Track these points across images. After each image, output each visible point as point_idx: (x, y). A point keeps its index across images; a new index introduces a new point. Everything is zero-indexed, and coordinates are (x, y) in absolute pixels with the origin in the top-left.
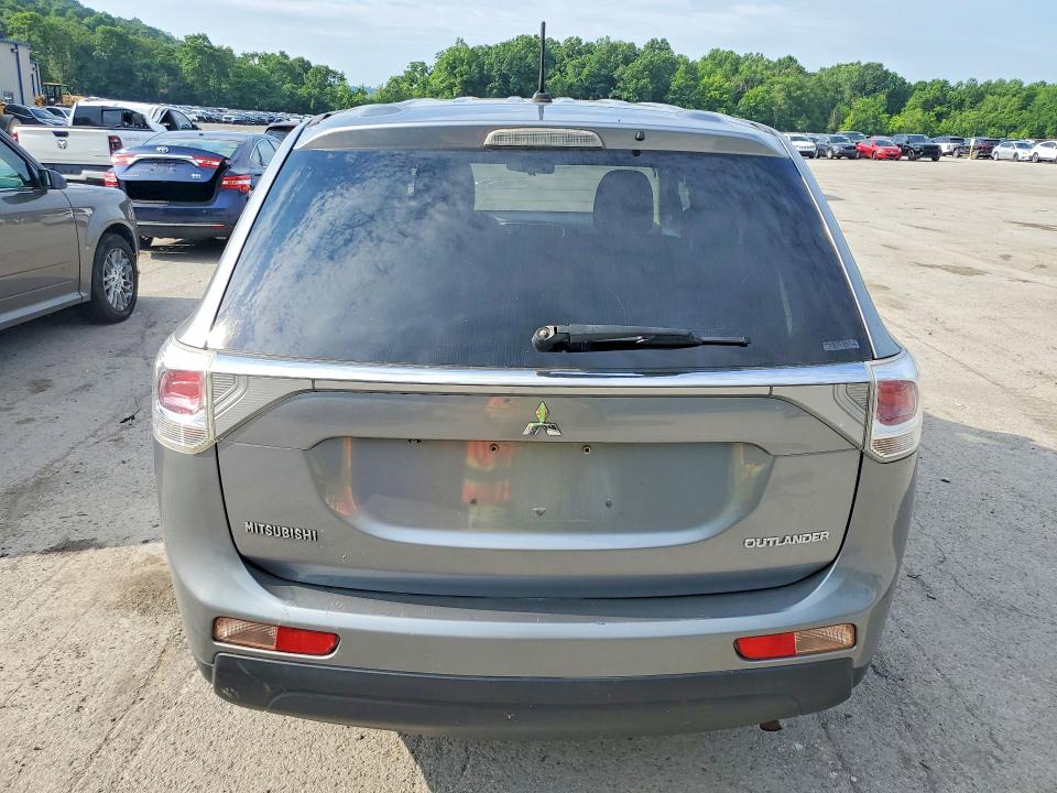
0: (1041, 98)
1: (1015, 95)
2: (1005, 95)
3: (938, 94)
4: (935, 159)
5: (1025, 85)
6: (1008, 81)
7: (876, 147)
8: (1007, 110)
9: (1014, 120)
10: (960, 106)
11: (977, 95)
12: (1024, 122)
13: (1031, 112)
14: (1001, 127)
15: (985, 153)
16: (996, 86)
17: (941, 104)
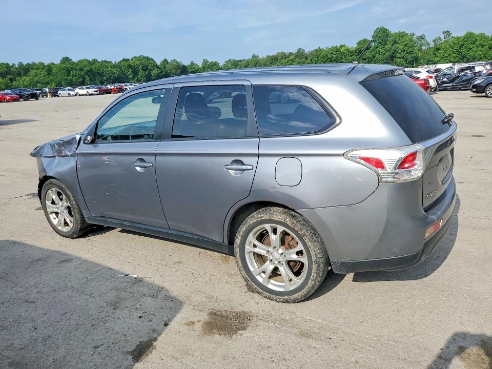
0: (55, 70)
1: (43, 69)
2: (38, 69)
3: (6, 69)
4: (37, 99)
5: (45, 65)
6: (37, 63)
7: (5, 96)
8: (42, 76)
9: (47, 80)
10: (19, 74)
11: (25, 70)
12: (52, 81)
13: (53, 76)
14: (43, 83)
15: (54, 94)
16: (32, 65)
17: (9, 74)
